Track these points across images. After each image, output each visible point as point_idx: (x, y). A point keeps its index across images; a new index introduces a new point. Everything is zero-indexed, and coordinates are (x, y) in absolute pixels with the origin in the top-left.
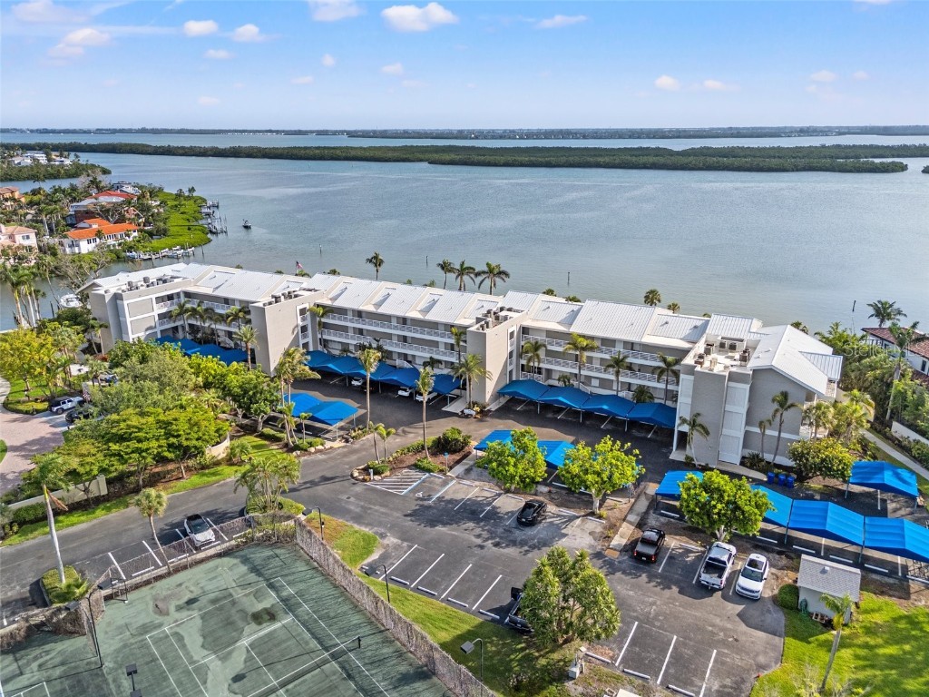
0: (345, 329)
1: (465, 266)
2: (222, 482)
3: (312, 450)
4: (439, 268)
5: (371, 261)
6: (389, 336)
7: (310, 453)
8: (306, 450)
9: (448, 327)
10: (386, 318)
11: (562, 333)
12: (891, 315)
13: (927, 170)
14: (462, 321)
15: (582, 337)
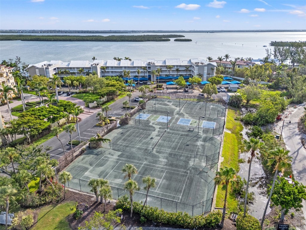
4: (114, 59)
9: (138, 67)
10: (121, 67)
11: (165, 66)
12: (211, 59)
13: (175, 40)
14: (142, 66)
15: (170, 66)
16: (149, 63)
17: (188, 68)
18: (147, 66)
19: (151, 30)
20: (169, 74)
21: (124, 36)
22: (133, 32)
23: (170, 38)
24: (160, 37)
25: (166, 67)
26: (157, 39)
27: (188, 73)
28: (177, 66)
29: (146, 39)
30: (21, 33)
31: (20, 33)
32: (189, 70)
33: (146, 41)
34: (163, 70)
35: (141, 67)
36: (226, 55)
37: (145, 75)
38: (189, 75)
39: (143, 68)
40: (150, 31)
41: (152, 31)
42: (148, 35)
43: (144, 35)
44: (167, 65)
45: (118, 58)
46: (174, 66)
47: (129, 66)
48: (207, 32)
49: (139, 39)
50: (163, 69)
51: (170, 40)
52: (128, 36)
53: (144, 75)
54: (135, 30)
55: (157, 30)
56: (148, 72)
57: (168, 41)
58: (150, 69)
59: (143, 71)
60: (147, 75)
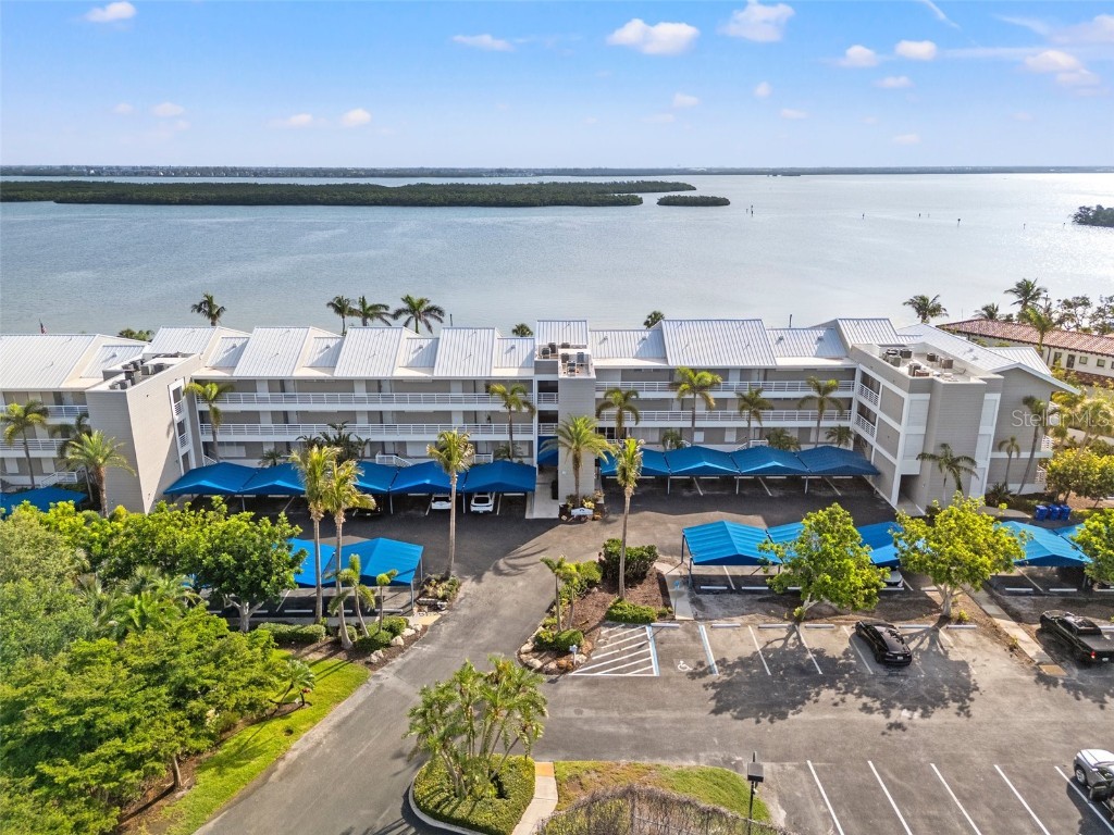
0: (253, 417)
1: (368, 306)
2: (282, 765)
3: (399, 640)
4: (332, 310)
5: (199, 308)
6: (351, 416)
7: (401, 649)
8: (388, 645)
9: (470, 385)
10: (347, 385)
11: (657, 370)
12: (936, 311)
13: (663, 202)
14: (497, 373)
15: (695, 370)
16: (545, 352)
17: (829, 389)
18: (529, 373)
19: (569, 167)
20: (688, 424)
21: (463, 185)
22: (501, 172)
23: (639, 195)
24: (601, 189)
25: (671, 377)
26: (588, 196)
27: (824, 424)
28: (745, 373)
29: (547, 200)
30: (93, 175)
31: (89, 175)
32: (834, 400)
33: (545, 205)
34: (647, 401)
35: (488, 385)
36: (1019, 285)
37: (516, 437)
38: (832, 432)
39: (504, 395)
40: (565, 170)
41: (570, 170)
42: (555, 183)
43: (542, 184)
44: (673, 362)
45: (363, 303)
46: (724, 372)
47: (401, 373)
48: (775, 173)
49: (519, 198)
50: (642, 395)
51: (640, 201)
52: (479, 186)
53: (506, 437)
54: (510, 167)
55: (590, 167)
56: (540, 420)
57: (634, 204)
58: (551, 400)
59: (499, 407)
60: (534, 438)
